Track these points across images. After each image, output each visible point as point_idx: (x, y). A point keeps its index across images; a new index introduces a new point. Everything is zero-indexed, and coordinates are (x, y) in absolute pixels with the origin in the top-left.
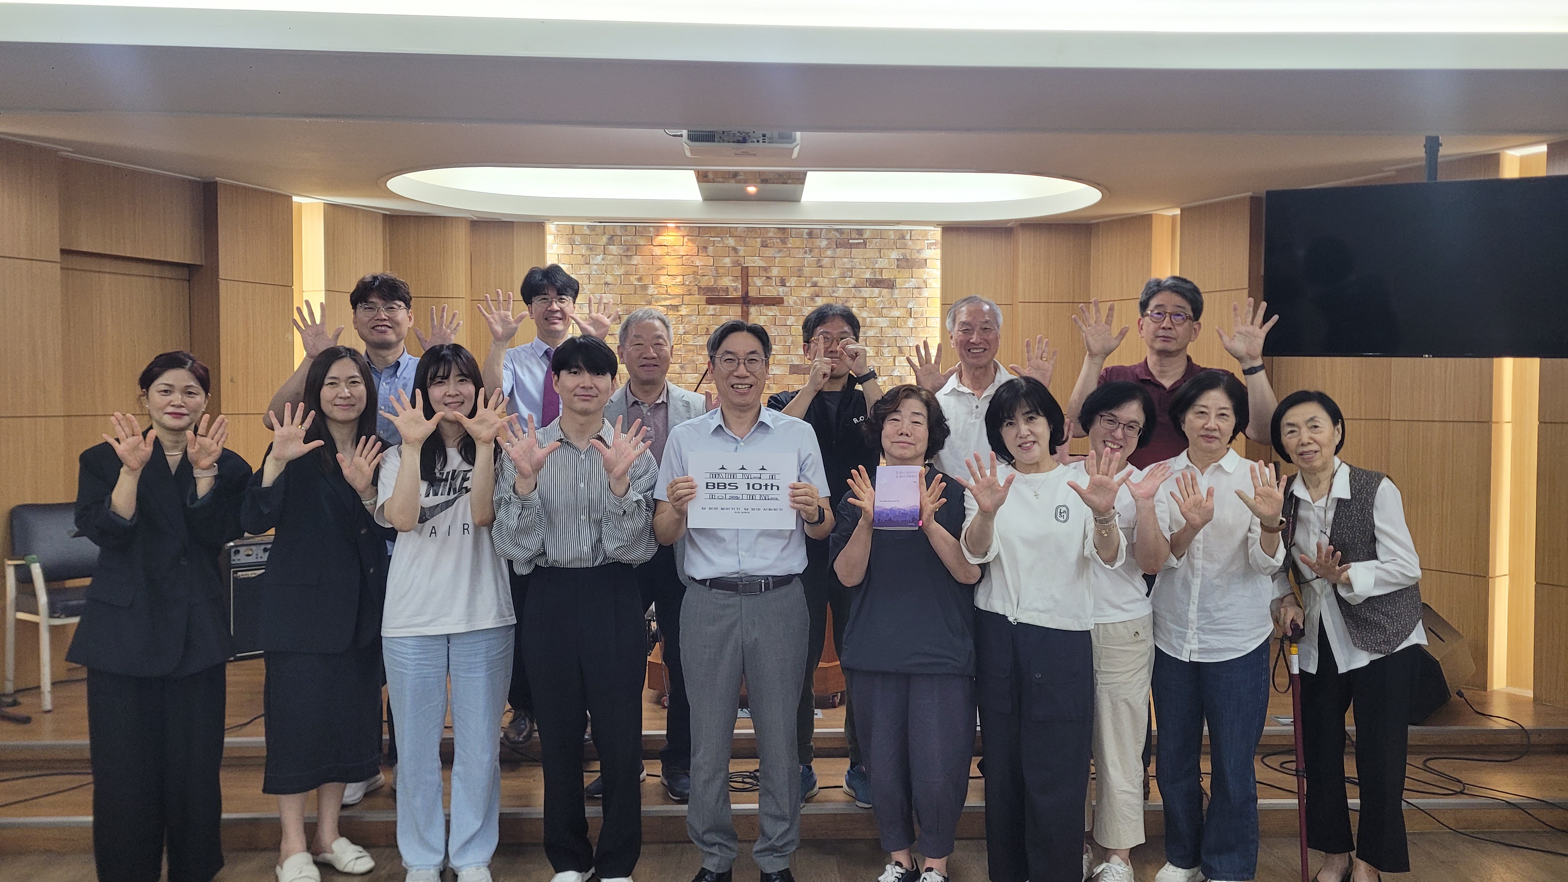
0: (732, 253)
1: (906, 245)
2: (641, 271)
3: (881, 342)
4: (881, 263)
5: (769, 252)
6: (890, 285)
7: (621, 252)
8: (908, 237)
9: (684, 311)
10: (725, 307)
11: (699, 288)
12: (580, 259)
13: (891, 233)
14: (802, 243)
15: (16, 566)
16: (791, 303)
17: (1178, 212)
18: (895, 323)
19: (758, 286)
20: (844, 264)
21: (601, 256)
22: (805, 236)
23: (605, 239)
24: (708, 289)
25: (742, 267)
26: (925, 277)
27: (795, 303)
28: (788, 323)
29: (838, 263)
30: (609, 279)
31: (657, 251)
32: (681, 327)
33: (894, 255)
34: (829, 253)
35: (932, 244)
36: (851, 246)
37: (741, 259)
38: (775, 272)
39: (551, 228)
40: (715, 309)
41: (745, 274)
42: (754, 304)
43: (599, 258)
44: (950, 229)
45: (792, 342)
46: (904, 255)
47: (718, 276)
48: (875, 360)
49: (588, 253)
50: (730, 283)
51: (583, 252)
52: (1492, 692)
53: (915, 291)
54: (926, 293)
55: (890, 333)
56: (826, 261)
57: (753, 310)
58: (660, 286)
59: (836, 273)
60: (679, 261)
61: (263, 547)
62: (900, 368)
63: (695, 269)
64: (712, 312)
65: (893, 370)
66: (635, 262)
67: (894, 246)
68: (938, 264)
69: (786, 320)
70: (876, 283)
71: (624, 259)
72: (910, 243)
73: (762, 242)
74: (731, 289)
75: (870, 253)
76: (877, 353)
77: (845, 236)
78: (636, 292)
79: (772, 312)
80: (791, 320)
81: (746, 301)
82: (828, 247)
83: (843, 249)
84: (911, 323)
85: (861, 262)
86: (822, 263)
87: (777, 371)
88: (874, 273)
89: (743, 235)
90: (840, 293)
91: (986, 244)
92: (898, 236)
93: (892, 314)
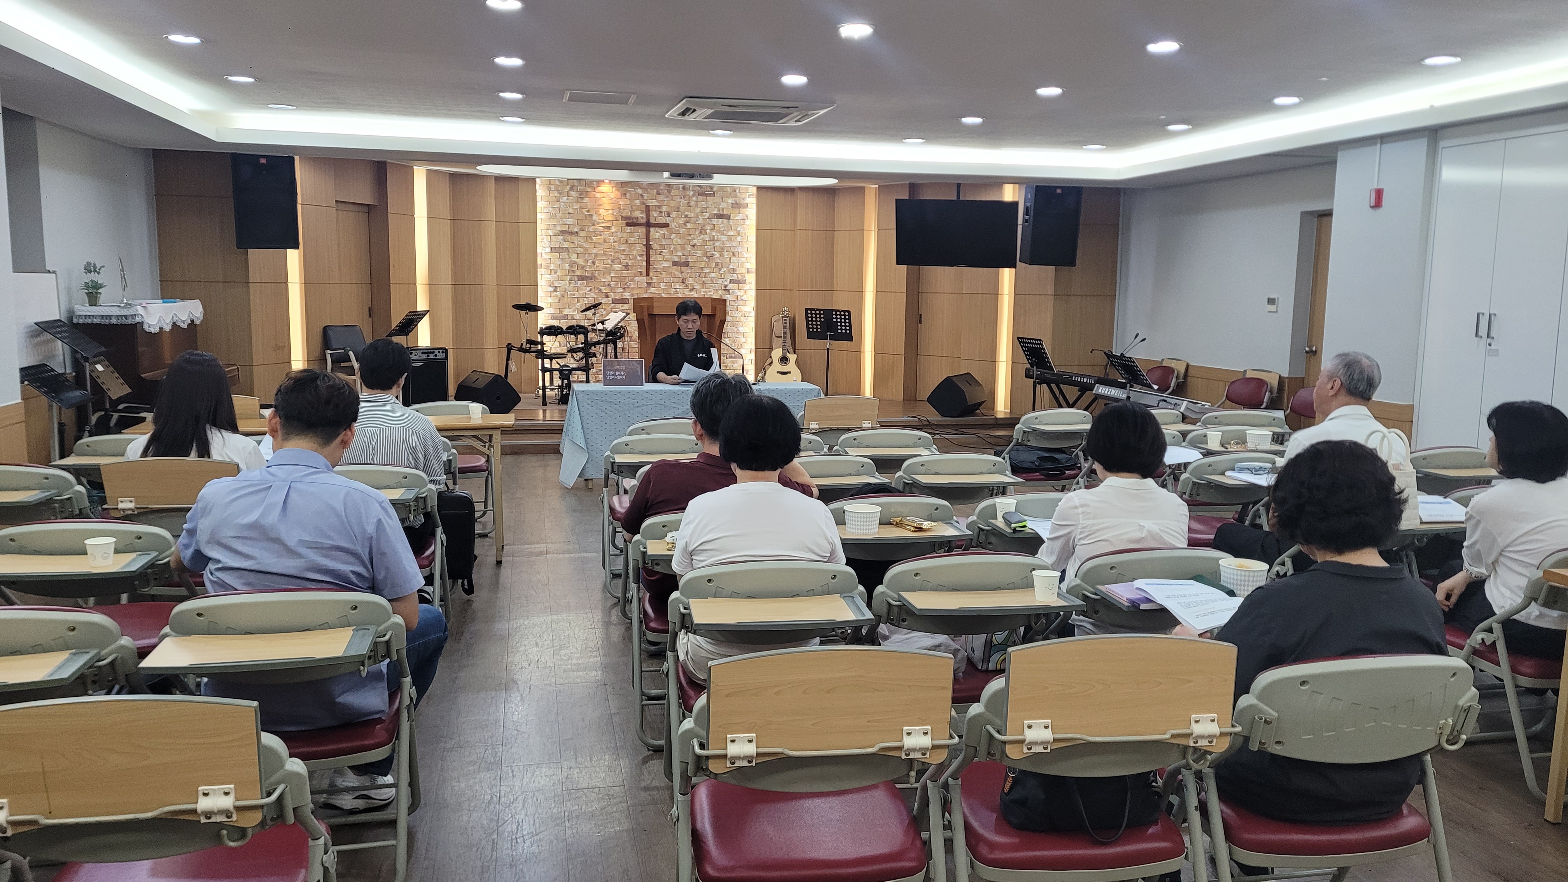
0: (640, 197)
1: (736, 195)
2: (589, 207)
3: (723, 249)
4: (723, 205)
5: (661, 197)
7: (577, 195)
8: (738, 191)
9: (613, 229)
10: (636, 228)
11: (622, 217)
12: (555, 200)
13: (729, 188)
14: (679, 192)
15: (330, 354)
16: (673, 227)
17: (877, 186)
18: (730, 239)
19: (655, 216)
20: (702, 205)
21: (566, 198)
22: (681, 189)
23: (568, 188)
24: (627, 218)
25: (646, 206)
26: (747, 213)
27: (675, 226)
28: (672, 238)
29: (699, 204)
30: (571, 211)
31: (598, 195)
32: (612, 238)
33: (730, 201)
34: (694, 199)
35: (751, 195)
36: (706, 195)
37: (645, 201)
38: (664, 209)
39: (538, 180)
40: (631, 229)
41: (648, 209)
42: (653, 227)
43: (565, 198)
44: (760, 188)
45: (674, 248)
46: (736, 201)
47: (632, 210)
48: (719, 259)
49: (559, 195)
50: (640, 215)
51: (556, 195)
52: (997, 411)
53: (742, 221)
54: (747, 222)
55: (728, 244)
56: (692, 203)
57: (652, 230)
58: (600, 215)
59: (698, 210)
61: (421, 351)
62: (733, 264)
63: (619, 206)
64: (630, 231)
65: (730, 265)
66: (585, 201)
67: (730, 196)
68: (754, 206)
69: (670, 236)
70: (720, 216)
71: (579, 199)
72: (739, 194)
73: (657, 191)
74: (639, 218)
75: (717, 199)
76: (721, 255)
77: (703, 190)
78: (587, 219)
79: (663, 231)
80: (673, 236)
81: (648, 225)
82: (693, 196)
83: (702, 197)
84: (739, 239)
85: (712, 205)
86: (691, 204)
87: (666, 264)
88: (719, 210)
89: (647, 187)
90: (700, 221)
91: (781, 196)
92: (732, 190)
93: (729, 234)
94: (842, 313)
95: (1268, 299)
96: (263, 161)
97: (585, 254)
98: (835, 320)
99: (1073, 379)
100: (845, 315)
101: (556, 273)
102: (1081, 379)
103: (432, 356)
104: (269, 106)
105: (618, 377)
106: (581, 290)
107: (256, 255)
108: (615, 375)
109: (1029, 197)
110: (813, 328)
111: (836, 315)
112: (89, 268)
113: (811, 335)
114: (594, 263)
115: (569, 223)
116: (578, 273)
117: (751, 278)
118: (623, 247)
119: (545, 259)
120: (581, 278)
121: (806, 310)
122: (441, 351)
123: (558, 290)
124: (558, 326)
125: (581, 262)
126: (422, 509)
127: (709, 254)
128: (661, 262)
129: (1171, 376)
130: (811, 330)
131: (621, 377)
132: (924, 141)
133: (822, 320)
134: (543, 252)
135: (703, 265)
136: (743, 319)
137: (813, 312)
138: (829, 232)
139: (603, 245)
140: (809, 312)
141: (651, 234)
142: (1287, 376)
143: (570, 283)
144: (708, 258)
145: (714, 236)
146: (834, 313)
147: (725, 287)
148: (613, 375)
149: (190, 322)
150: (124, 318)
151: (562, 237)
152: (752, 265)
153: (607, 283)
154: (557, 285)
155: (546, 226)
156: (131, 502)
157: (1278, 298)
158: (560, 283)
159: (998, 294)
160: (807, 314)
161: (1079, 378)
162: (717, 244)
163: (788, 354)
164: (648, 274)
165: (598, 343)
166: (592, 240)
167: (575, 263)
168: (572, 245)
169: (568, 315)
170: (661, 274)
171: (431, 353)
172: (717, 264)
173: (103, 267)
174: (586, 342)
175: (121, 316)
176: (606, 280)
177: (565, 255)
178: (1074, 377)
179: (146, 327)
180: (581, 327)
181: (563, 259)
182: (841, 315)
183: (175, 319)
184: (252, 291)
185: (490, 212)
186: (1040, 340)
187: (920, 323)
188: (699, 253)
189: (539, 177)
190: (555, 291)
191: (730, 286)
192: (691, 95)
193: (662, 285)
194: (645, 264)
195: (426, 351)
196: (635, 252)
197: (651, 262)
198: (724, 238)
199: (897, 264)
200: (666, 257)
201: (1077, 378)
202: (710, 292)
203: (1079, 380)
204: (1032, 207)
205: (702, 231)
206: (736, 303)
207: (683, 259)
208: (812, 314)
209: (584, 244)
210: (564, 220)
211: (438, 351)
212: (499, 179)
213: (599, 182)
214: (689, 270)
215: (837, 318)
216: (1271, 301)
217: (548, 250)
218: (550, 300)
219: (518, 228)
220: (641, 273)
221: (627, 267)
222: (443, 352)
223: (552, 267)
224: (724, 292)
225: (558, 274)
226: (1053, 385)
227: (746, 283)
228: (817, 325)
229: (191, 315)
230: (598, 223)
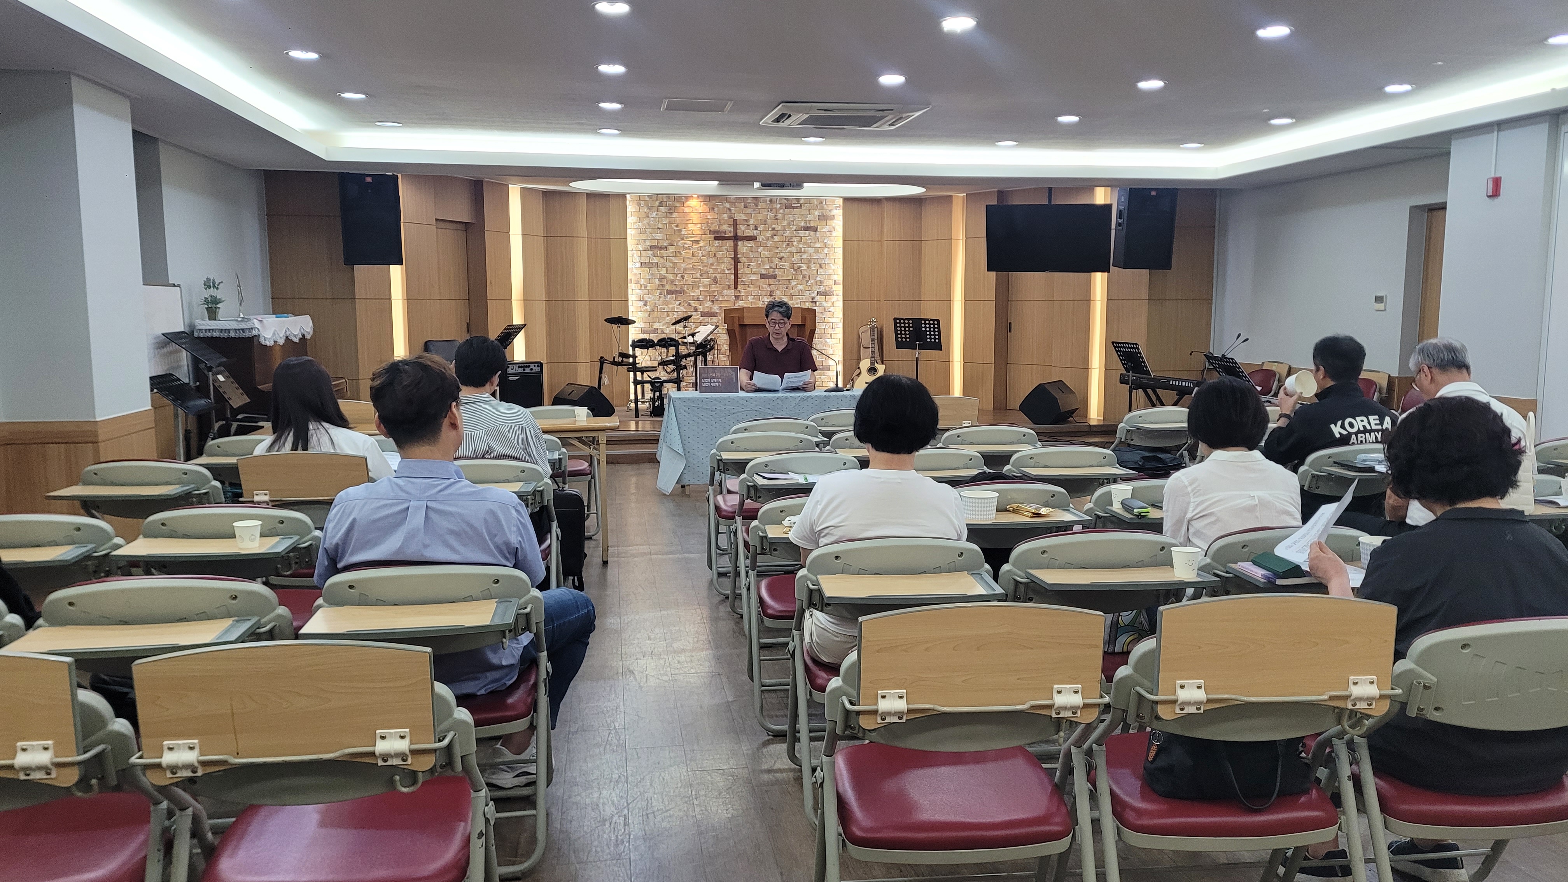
0: (728, 211)
1: (823, 207)
2: (678, 221)
3: (810, 261)
4: (810, 217)
5: (748, 211)
6: (815, 229)
7: (666, 211)
8: (824, 203)
9: (702, 244)
10: (724, 242)
11: (710, 231)
12: (645, 215)
13: (817, 198)
14: (766, 206)
16: (761, 240)
17: (965, 194)
18: (817, 251)
19: (743, 230)
20: (789, 218)
21: (655, 213)
22: (768, 202)
23: (657, 203)
24: (715, 232)
25: (734, 220)
26: (834, 225)
27: (763, 239)
28: (759, 251)
29: (786, 217)
30: (660, 226)
31: (687, 210)
32: (700, 252)
34: (781, 211)
35: (837, 207)
36: (794, 208)
37: (733, 215)
38: (751, 222)
39: (628, 196)
40: (719, 243)
41: (735, 223)
42: (740, 240)
43: (655, 214)
44: (846, 200)
45: (762, 261)
46: (822, 213)
47: (720, 225)
48: (807, 271)
49: (648, 211)
50: (727, 228)
51: (646, 210)
53: (828, 233)
54: (834, 234)
55: (815, 256)
56: (779, 216)
57: (740, 243)
58: (688, 230)
59: (785, 223)
60: (699, 216)
61: (518, 365)
62: (820, 276)
63: (707, 220)
64: (718, 245)
65: (817, 277)
66: (674, 216)
67: (817, 208)
68: (841, 218)
69: (758, 249)
70: (807, 229)
71: (668, 215)
72: (825, 206)
73: (744, 205)
74: (727, 232)
75: (803, 211)
76: (808, 267)
77: (789, 202)
78: (676, 233)
79: (750, 244)
80: (761, 249)
81: (736, 238)
82: (781, 208)
83: (789, 210)
84: (826, 250)
85: (799, 217)
86: (777, 217)
87: (753, 277)
88: (806, 223)
89: (734, 201)
90: (788, 234)
91: (867, 207)
92: (819, 201)
93: (816, 246)
94: (932, 322)
95: (1376, 297)
96: (369, 179)
97: (675, 268)
98: (924, 329)
99: (1171, 383)
100: (934, 324)
101: (646, 287)
102: (1179, 383)
103: (527, 370)
104: (376, 123)
105: (714, 384)
106: (671, 304)
107: (361, 271)
108: (711, 383)
109: (1123, 200)
110: (902, 338)
111: (925, 324)
112: (209, 284)
113: (900, 345)
114: (683, 277)
115: (658, 238)
116: (668, 287)
117: (839, 290)
118: (711, 261)
119: (635, 274)
120: (670, 292)
121: (895, 319)
122: (536, 365)
123: (648, 304)
124: (649, 339)
125: (670, 276)
126: (539, 503)
127: (796, 267)
128: (749, 275)
129: (1272, 380)
130: (900, 339)
131: (717, 384)
132: (1017, 143)
133: (911, 329)
134: (633, 267)
135: (790, 278)
136: (830, 331)
137: (902, 321)
138: (916, 242)
139: (692, 259)
140: (898, 321)
141: (739, 247)
142: (1397, 376)
143: (660, 297)
144: (795, 270)
145: (801, 248)
146: (923, 322)
147: (813, 299)
148: (708, 382)
149: (301, 337)
150: (241, 332)
151: (651, 252)
152: (839, 276)
153: (696, 297)
154: (647, 299)
155: (636, 241)
156: (266, 495)
157: (1386, 296)
158: (650, 298)
159: (1090, 300)
160: (895, 323)
161: (1177, 382)
162: (804, 256)
163: (876, 364)
164: (736, 288)
165: (689, 355)
166: (681, 254)
167: (664, 277)
168: (662, 260)
169: (658, 329)
170: (749, 287)
171: (526, 367)
172: (804, 276)
173: (222, 282)
174: (677, 355)
175: (239, 329)
176: (695, 293)
177: (654, 270)
178: (1171, 381)
179: (262, 340)
180: (672, 340)
181: (652, 274)
182: (930, 324)
183: (288, 333)
184: (357, 306)
185: (582, 229)
186: (1136, 344)
187: (1010, 331)
188: (787, 266)
189: (629, 193)
190: (645, 305)
191: (818, 298)
192: (789, 100)
193: (750, 298)
194: (733, 277)
195: (523, 365)
196: (723, 266)
197: (739, 276)
198: (811, 250)
199: (988, 271)
200: (754, 270)
201: (1174, 382)
202: (797, 304)
203: (1177, 384)
204: (1126, 211)
205: (789, 244)
206: (823, 315)
207: (771, 271)
208: (900, 323)
209: (673, 258)
210: (653, 235)
211: (533, 365)
212: (592, 196)
213: (688, 197)
214: (777, 283)
215: (926, 327)
216: (1379, 299)
217: (638, 265)
218: (640, 314)
219: (609, 244)
220: (729, 286)
221: (715, 280)
222: (538, 366)
223: (642, 282)
224: (811, 304)
225: (648, 288)
226: (1149, 391)
227: (833, 295)
228: (905, 334)
229: (302, 330)
230: (687, 238)
